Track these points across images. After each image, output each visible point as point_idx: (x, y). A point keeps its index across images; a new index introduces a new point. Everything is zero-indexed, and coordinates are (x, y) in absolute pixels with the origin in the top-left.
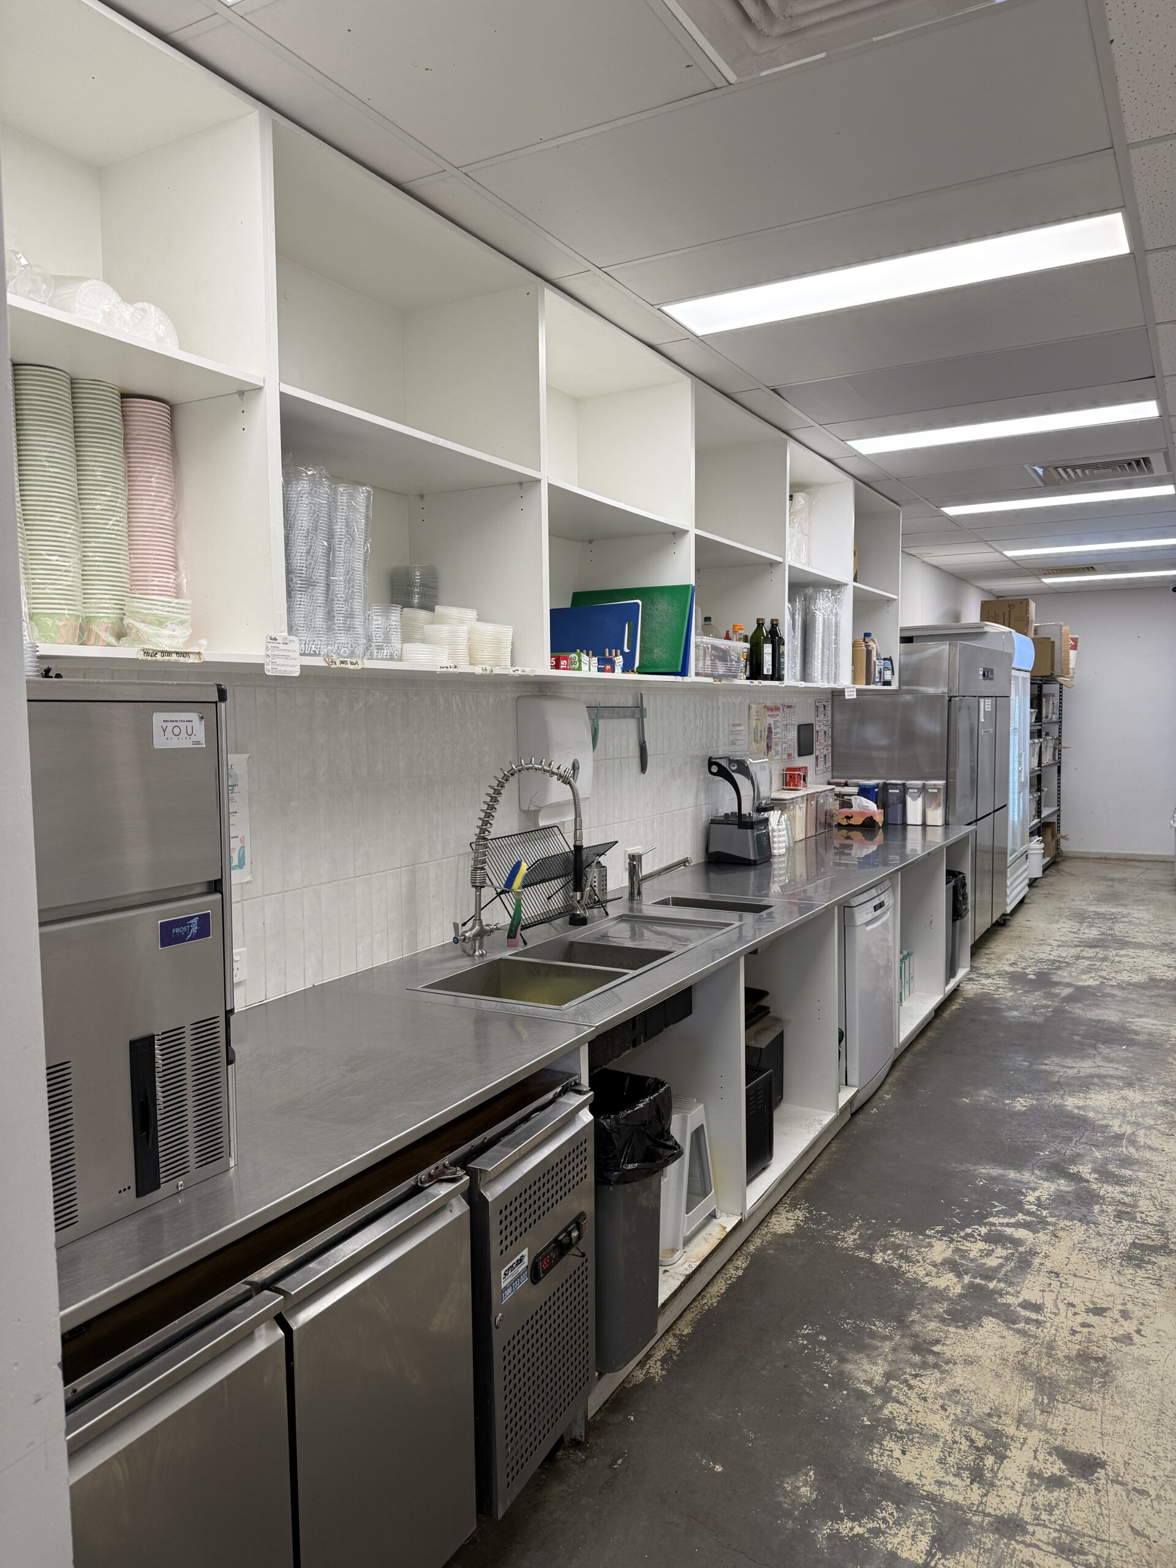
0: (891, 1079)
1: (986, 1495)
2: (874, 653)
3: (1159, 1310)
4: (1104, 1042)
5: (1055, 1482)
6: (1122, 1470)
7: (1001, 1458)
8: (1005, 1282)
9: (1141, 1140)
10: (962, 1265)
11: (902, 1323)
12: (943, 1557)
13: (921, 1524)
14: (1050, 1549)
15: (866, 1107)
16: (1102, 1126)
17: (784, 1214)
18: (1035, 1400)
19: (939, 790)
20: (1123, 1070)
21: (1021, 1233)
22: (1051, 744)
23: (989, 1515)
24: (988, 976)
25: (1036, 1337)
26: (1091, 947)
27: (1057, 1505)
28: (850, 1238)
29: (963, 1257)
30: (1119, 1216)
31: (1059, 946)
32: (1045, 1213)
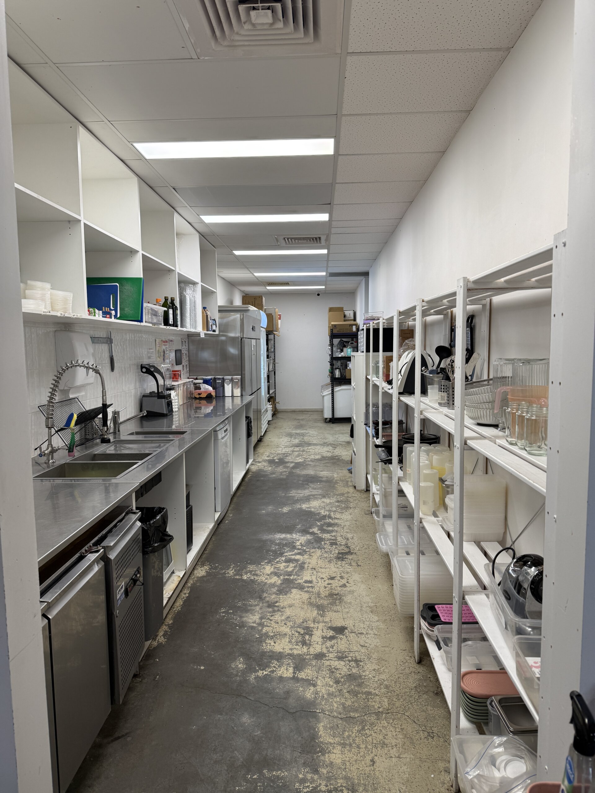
0: (230, 509)
1: (309, 648)
2: (209, 317)
3: (352, 574)
4: (311, 482)
5: (332, 638)
6: (353, 628)
7: (311, 635)
8: (297, 575)
9: (333, 516)
10: (279, 573)
11: (261, 598)
12: (299, 672)
13: (288, 664)
14: (335, 659)
15: (223, 521)
16: (318, 513)
17: (200, 569)
18: (318, 613)
19: (238, 380)
20: (320, 492)
21: (298, 557)
22: (272, 362)
23: (312, 654)
24: (259, 462)
25: (313, 592)
26: (297, 447)
27: (334, 645)
28: (231, 572)
29: (278, 570)
30: (332, 544)
31: (285, 447)
32: (304, 548)
